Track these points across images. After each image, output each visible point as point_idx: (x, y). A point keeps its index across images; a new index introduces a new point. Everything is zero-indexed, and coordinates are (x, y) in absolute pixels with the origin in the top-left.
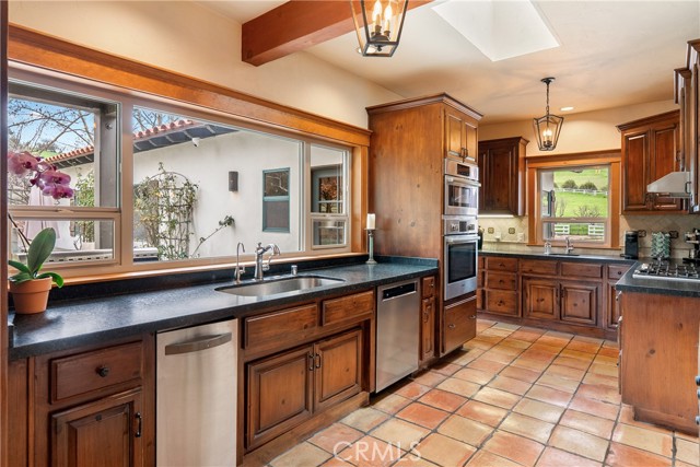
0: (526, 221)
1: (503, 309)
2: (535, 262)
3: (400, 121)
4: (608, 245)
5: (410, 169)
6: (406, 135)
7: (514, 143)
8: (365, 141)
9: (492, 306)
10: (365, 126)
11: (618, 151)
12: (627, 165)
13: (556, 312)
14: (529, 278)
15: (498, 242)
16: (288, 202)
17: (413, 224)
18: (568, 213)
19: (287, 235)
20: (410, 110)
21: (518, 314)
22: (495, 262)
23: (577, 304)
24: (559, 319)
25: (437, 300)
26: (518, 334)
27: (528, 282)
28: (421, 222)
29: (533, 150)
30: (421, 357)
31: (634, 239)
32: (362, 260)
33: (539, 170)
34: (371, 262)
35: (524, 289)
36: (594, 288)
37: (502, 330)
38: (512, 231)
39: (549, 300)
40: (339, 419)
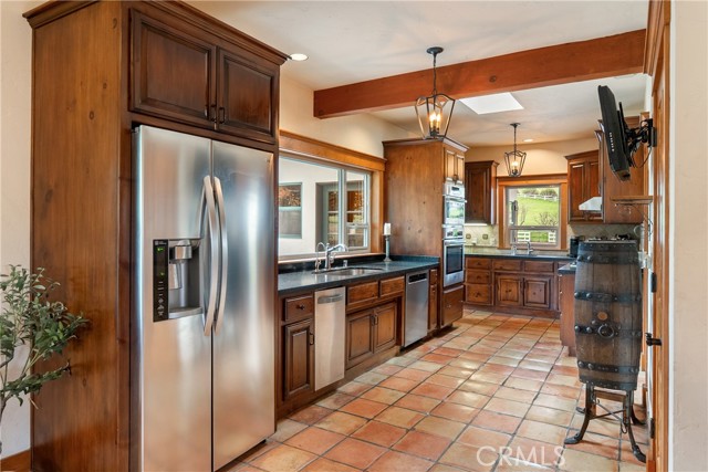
0: (497, 229)
1: (480, 299)
2: (505, 261)
3: (410, 153)
4: (559, 248)
5: (418, 190)
6: (414, 164)
7: (487, 166)
8: (381, 167)
9: (471, 298)
10: (381, 156)
11: (565, 175)
12: (571, 186)
13: (521, 300)
14: (500, 274)
15: (474, 246)
16: (300, 212)
17: (420, 231)
18: (528, 222)
19: (298, 240)
20: (418, 146)
21: (491, 303)
22: (474, 262)
23: (536, 294)
24: (523, 306)
25: (438, 287)
26: (492, 318)
27: (500, 277)
28: (426, 230)
29: (502, 171)
30: (429, 328)
31: (575, 242)
32: (380, 258)
33: (507, 187)
34: (387, 260)
35: (496, 282)
36: (547, 280)
37: (480, 315)
38: (486, 237)
39: (515, 290)
40: (385, 361)
